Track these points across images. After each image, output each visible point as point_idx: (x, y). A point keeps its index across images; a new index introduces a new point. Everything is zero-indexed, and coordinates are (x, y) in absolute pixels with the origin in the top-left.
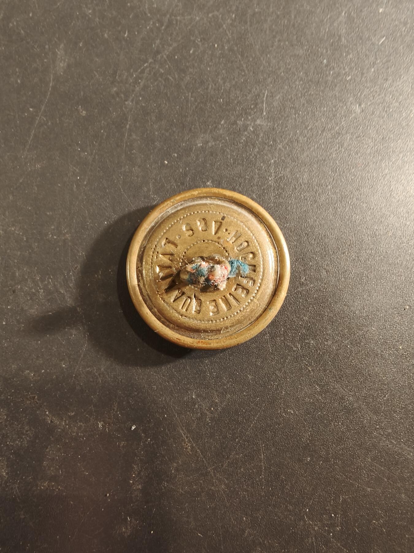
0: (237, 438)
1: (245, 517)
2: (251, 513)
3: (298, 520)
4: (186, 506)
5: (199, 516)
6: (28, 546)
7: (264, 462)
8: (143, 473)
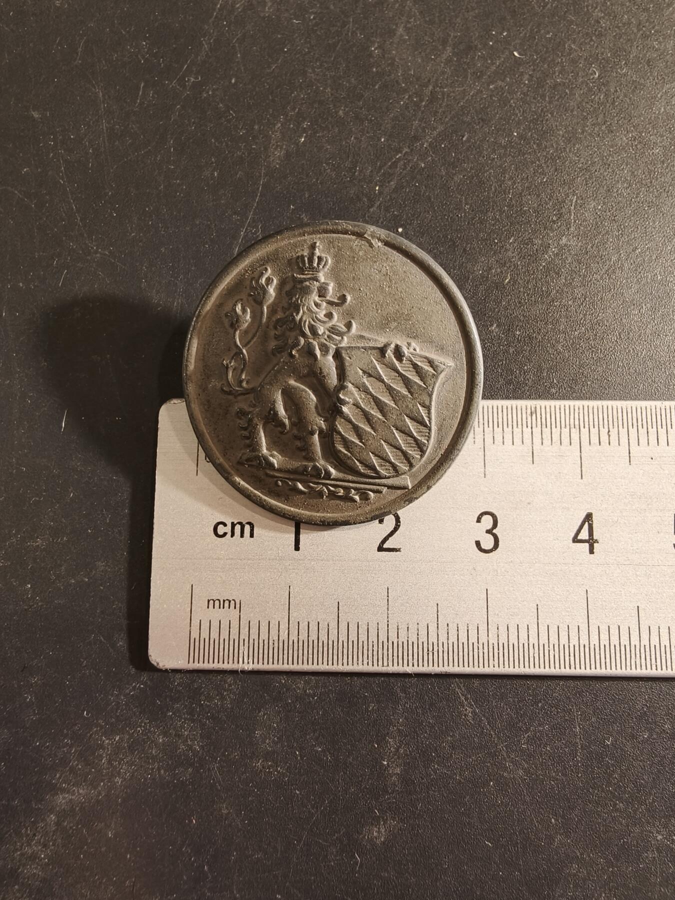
0: (541, 702)
1: (554, 819)
4: (466, 799)
6: (233, 856)
8: (402, 751)
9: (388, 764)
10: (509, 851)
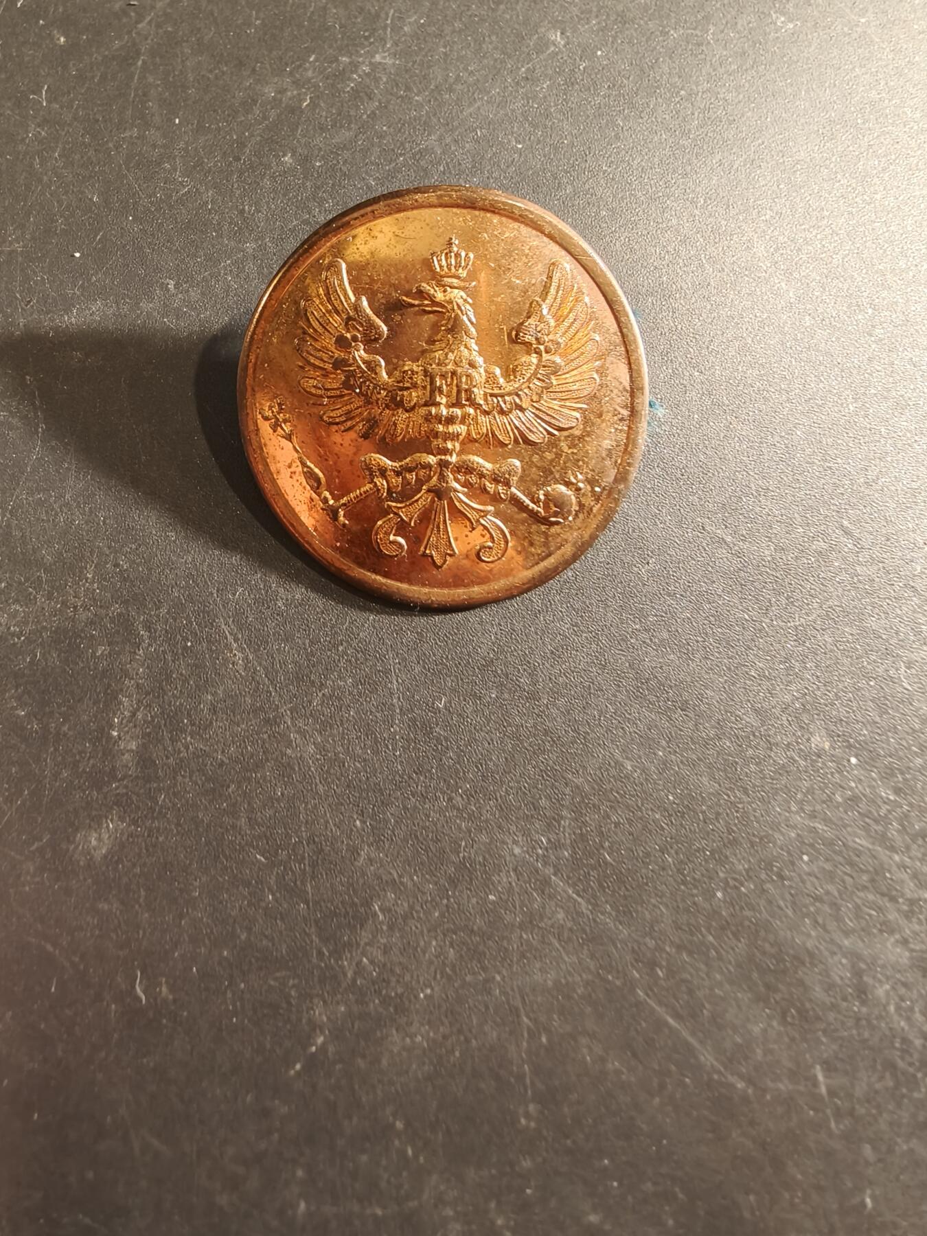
1: (360, 820)
2: (373, 809)
3: (475, 829)
4: (230, 790)
5: (259, 814)
7: (399, 698)
8: (140, 715)
9: (119, 735)
10: (292, 871)
